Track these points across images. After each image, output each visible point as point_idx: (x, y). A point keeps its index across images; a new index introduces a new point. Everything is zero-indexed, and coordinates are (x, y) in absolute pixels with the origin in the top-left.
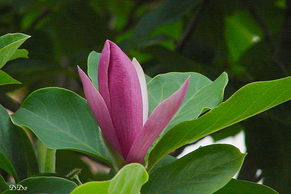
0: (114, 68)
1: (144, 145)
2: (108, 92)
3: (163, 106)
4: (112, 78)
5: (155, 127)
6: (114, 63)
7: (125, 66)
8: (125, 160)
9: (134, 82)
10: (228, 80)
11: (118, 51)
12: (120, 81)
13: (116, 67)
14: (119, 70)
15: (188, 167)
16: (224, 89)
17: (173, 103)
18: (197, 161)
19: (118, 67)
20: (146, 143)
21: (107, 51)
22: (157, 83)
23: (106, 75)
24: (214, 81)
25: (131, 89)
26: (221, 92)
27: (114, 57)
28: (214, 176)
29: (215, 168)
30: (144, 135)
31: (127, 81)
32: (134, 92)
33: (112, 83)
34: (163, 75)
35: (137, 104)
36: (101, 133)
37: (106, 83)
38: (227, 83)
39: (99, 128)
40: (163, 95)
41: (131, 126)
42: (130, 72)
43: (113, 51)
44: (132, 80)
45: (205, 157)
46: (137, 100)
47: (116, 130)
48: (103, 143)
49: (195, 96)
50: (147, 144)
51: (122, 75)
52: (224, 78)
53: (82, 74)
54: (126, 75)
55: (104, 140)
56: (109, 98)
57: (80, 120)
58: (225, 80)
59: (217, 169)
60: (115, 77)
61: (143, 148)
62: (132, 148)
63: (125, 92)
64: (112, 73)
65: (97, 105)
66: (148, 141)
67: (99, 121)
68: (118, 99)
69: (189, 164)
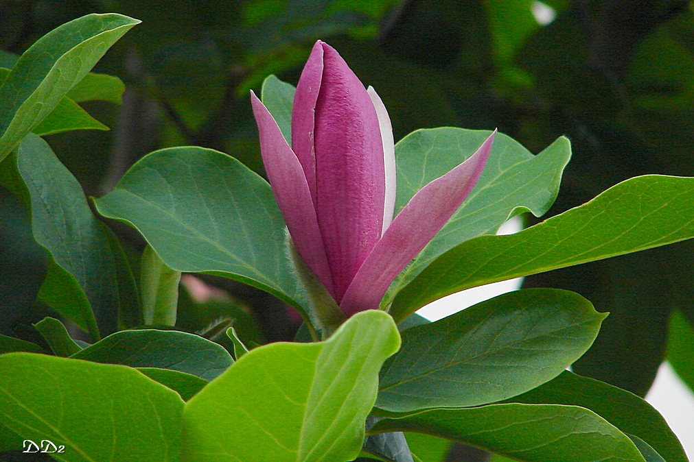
0: (328, 103)
1: (382, 276)
2: (313, 154)
3: (433, 191)
4: (324, 122)
5: (410, 236)
6: (331, 92)
7: (354, 100)
8: (339, 304)
9: (370, 136)
10: (571, 154)
11: (341, 65)
12: (340, 132)
13: (334, 100)
14: (341, 107)
15: (476, 331)
16: (562, 172)
17: (454, 187)
18: (497, 321)
19: (337, 100)
20: (387, 270)
21: (316, 65)
22: (414, 146)
23: (311, 117)
24: (538, 155)
25: (364, 150)
26: (556, 178)
27: (331, 79)
28: (532, 355)
29: (535, 339)
30: (385, 252)
31: (355, 131)
32: (369, 157)
33: (322, 134)
34: (429, 131)
35: (374, 185)
36: (290, 242)
37: (310, 133)
38: (570, 159)
39: (286, 230)
40: (426, 172)
41: (357, 230)
42: (363, 115)
43: (330, 64)
44: (367, 131)
45: (516, 313)
46: (374, 174)
47: (323, 238)
48: (292, 264)
49: (494, 183)
50: (390, 273)
51: (347, 119)
52: (563, 149)
53: (261, 110)
54: (354, 118)
55: (294, 259)
56: (314, 166)
57: (243, 218)
58: (564, 154)
59: (541, 340)
60: (331, 121)
61: (379, 280)
62: (355, 278)
63: (349, 156)
64: (324, 113)
65: (286, 179)
66: (391, 266)
67: (289, 215)
68: (333, 170)
69: (477, 326)
